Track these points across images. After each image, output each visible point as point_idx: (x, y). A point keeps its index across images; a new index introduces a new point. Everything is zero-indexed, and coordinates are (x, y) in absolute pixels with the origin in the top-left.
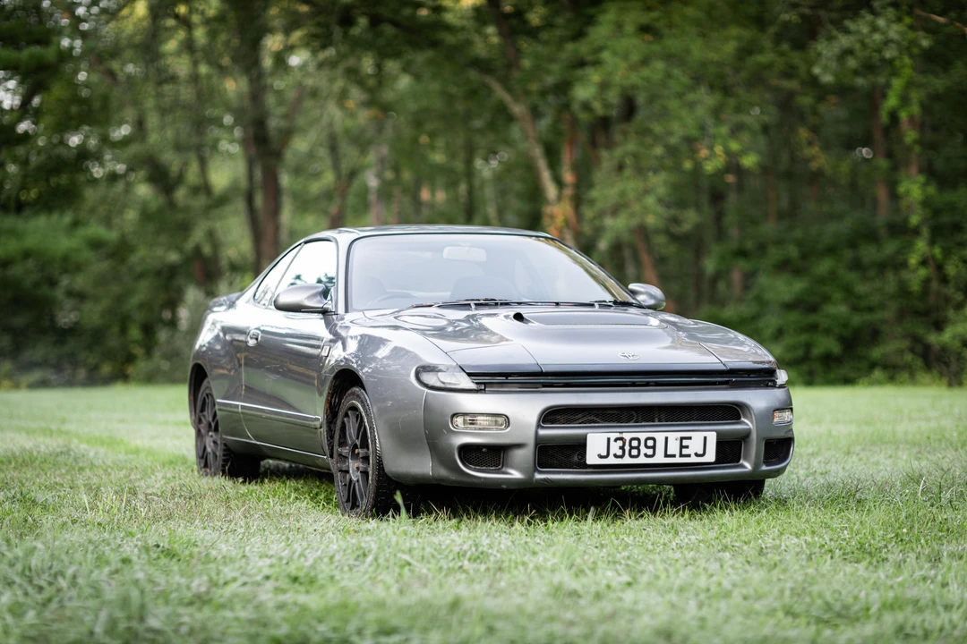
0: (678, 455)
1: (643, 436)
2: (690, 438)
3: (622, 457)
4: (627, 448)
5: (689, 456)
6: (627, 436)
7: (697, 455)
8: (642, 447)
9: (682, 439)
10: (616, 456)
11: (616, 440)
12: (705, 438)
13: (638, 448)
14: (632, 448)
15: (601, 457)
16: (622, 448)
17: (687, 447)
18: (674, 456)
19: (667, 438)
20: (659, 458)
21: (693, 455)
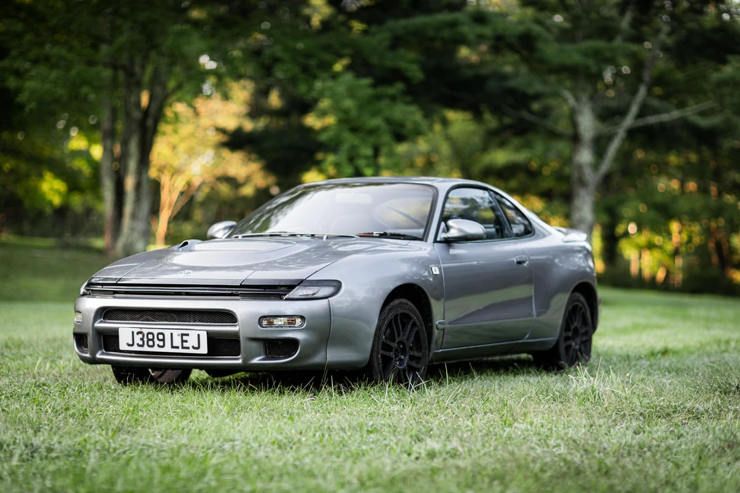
0: (180, 347)
1: (156, 332)
2: (188, 335)
3: (142, 346)
4: (145, 339)
5: (188, 348)
6: (145, 331)
7: (193, 347)
8: (156, 340)
9: (182, 335)
10: (138, 345)
11: (138, 333)
12: (199, 335)
13: (153, 340)
14: (149, 340)
15: (129, 345)
16: (142, 339)
17: (186, 341)
18: (177, 347)
19: (172, 334)
20: (168, 349)
21: (191, 348)
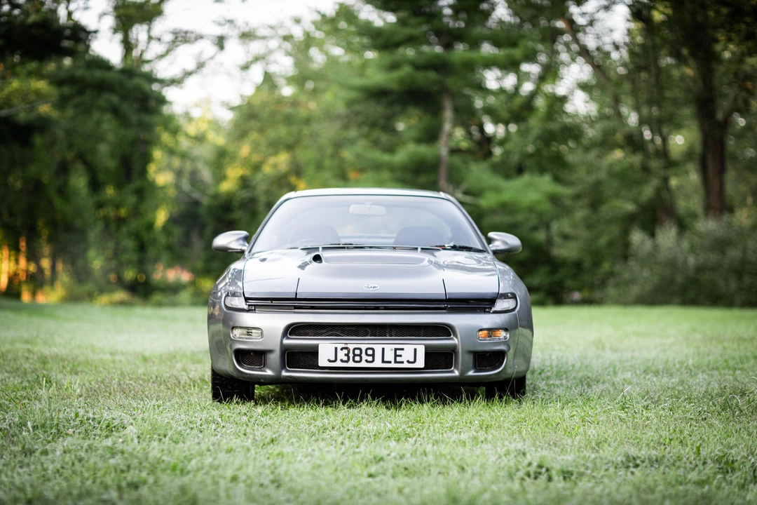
0: (393, 361)
1: (364, 347)
2: (403, 349)
3: (347, 361)
4: (351, 355)
5: (403, 362)
6: (351, 347)
7: (408, 362)
8: (364, 355)
9: (396, 350)
10: (342, 361)
11: (342, 349)
12: (415, 350)
13: (360, 355)
14: (355, 355)
15: (330, 361)
16: (347, 355)
17: (401, 356)
18: (390, 362)
19: (383, 349)
20: (378, 363)
21: (405, 362)
